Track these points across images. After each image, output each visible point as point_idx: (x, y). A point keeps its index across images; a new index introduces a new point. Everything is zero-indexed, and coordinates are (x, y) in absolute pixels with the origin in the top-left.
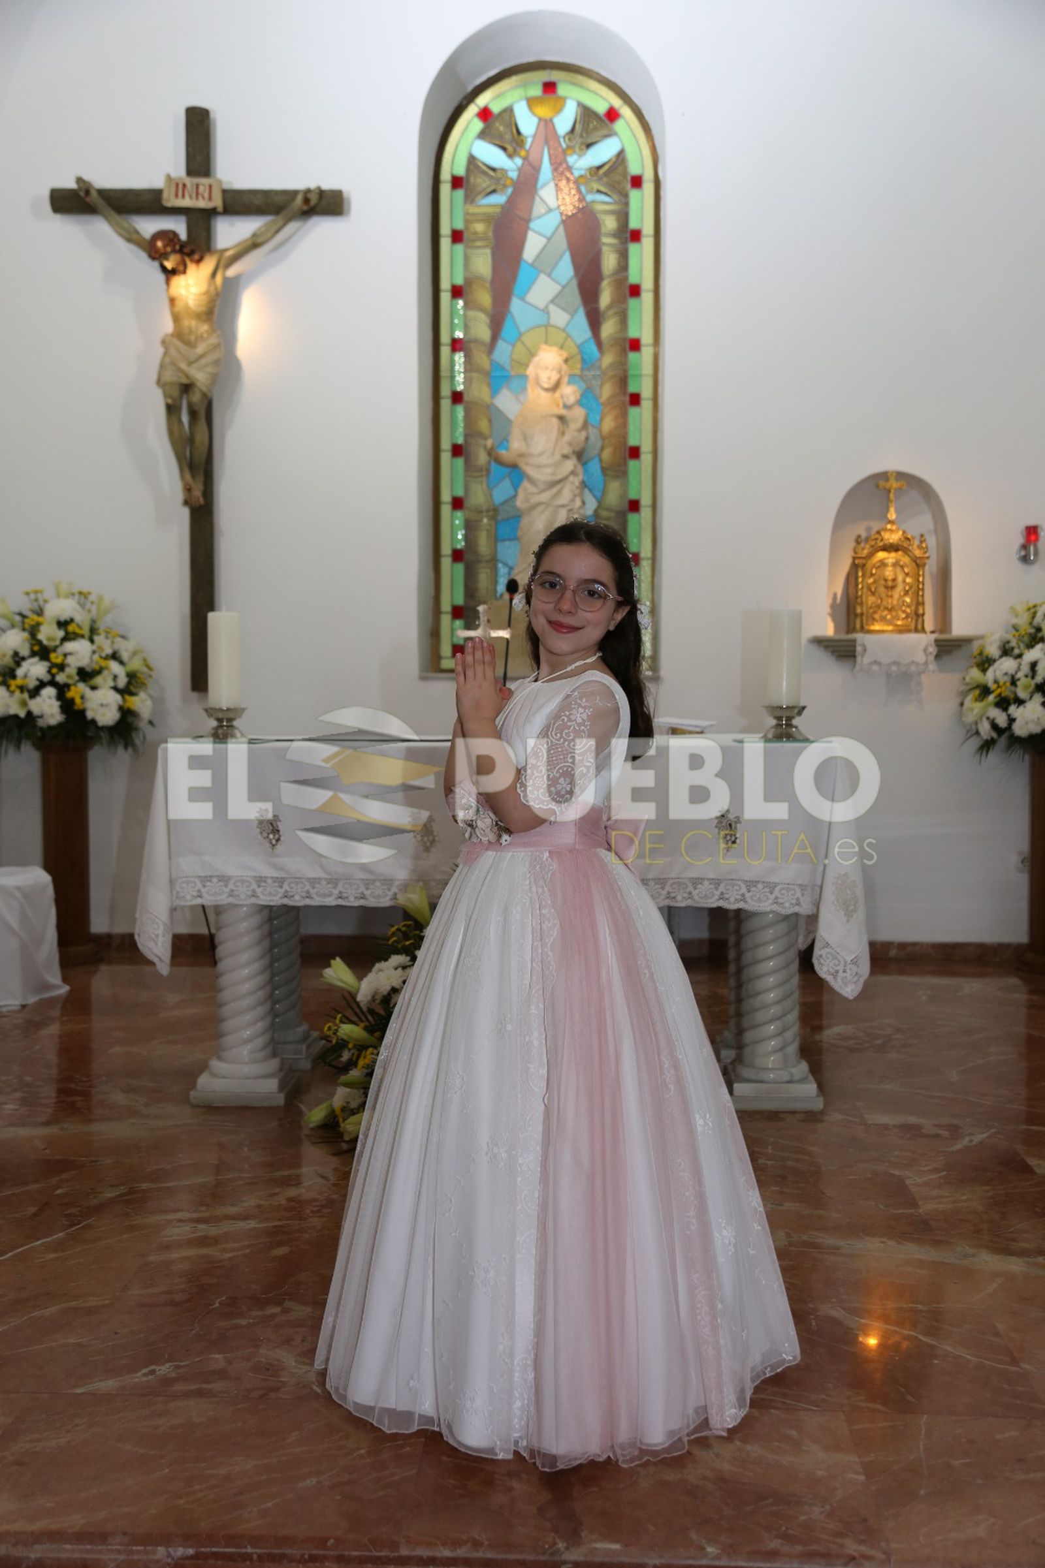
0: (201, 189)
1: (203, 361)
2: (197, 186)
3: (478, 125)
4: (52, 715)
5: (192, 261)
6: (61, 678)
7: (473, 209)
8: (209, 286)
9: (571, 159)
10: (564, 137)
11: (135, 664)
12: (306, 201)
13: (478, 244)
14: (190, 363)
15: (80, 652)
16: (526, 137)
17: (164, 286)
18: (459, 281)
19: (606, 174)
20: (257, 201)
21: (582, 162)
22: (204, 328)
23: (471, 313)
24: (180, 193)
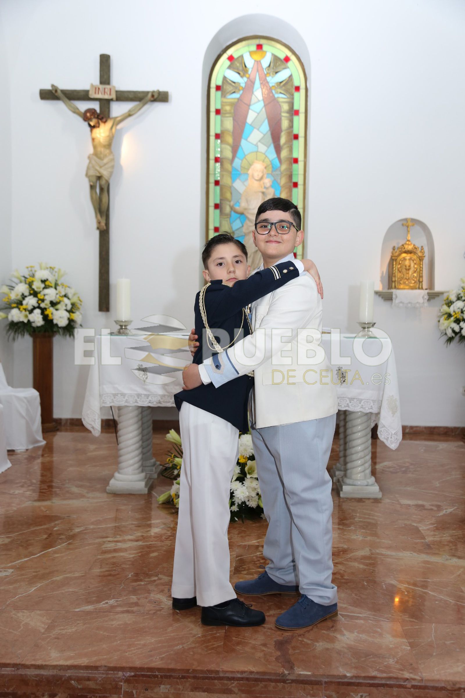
0: (106, 90)
1: (106, 166)
2: (105, 89)
3: (228, 63)
4: (39, 322)
5: (102, 122)
6: (43, 305)
7: (225, 100)
8: (109, 133)
9: (269, 79)
10: (266, 69)
11: (75, 300)
12: (153, 96)
13: (227, 115)
14: (101, 167)
15: (51, 294)
16: (249, 69)
17: (90, 133)
18: (218, 132)
19: (284, 85)
20: (131, 96)
21: (274, 80)
22: (107, 151)
23: (224, 146)
24: (97, 92)
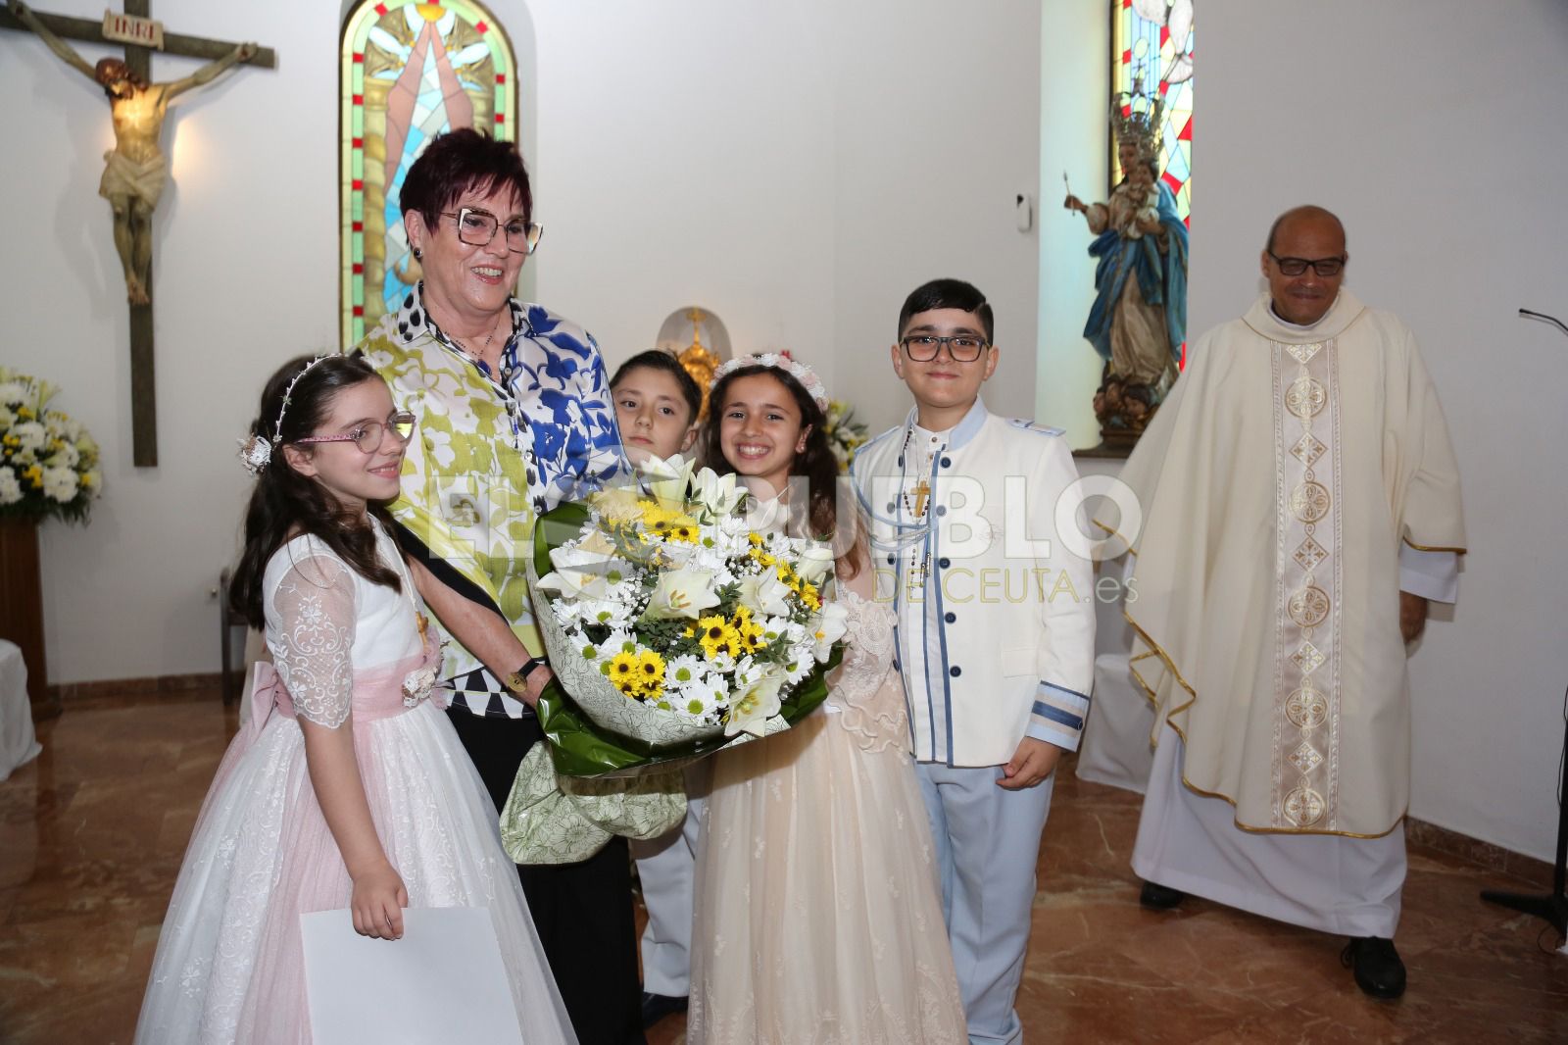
0: (142, 28)
1: (149, 178)
2: (138, 26)
3: (376, 17)
4: (11, 494)
5: (138, 88)
6: (17, 459)
7: (370, 80)
8: (155, 113)
9: (451, 54)
10: (446, 37)
11: (85, 445)
12: (244, 53)
13: (376, 108)
14: (137, 178)
15: (33, 435)
16: (415, 33)
17: (109, 109)
18: (359, 135)
19: (479, 69)
20: (197, 47)
21: (460, 58)
22: (147, 151)
23: (369, 161)
24: (121, 28)
